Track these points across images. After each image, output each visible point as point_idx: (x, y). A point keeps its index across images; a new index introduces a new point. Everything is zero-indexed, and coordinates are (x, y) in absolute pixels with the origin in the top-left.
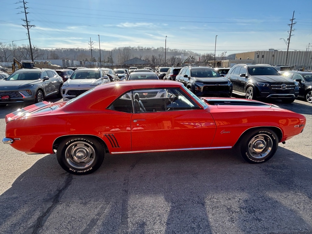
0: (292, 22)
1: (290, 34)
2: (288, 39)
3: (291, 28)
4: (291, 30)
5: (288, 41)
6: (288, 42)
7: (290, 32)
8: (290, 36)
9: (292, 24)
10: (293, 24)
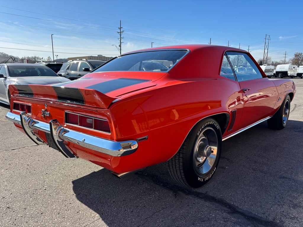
0: (120, 30)
1: (121, 41)
2: (119, 45)
3: (120, 35)
4: (120, 37)
5: (120, 47)
6: (120, 49)
7: (120, 39)
8: (121, 43)
9: (120, 32)
10: (122, 32)
